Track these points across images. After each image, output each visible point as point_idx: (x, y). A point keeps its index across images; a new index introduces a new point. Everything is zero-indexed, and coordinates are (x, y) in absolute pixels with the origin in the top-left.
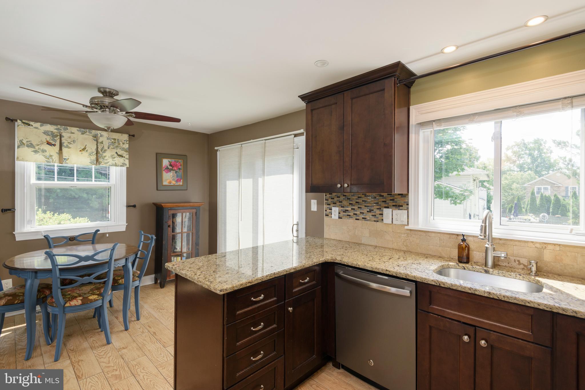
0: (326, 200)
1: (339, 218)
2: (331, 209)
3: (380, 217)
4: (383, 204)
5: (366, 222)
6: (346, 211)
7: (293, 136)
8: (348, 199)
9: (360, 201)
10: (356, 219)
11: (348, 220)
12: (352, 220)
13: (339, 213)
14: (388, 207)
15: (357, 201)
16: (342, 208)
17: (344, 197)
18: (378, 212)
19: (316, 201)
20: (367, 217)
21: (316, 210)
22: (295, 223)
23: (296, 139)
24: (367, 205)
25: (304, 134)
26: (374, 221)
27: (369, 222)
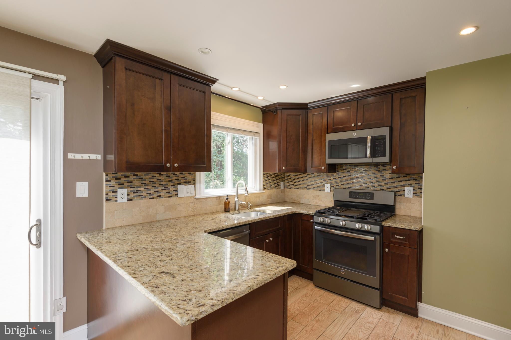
0: (106, 181)
1: (128, 200)
2: (117, 192)
3: (174, 193)
4: (177, 182)
5: (161, 199)
6: (137, 192)
7: (31, 76)
8: (139, 178)
9: (154, 180)
10: (150, 198)
11: (140, 201)
12: (146, 200)
13: (128, 195)
14: (180, 184)
15: (152, 180)
16: (132, 189)
17: (135, 177)
18: (172, 188)
19: (86, 184)
20: (161, 194)
21: (86, 195)
22: (35, 223)
23: (36, 84)
24: (162, 183)
25: (61, 83)
26: (169, 197)
27: (163, 199)
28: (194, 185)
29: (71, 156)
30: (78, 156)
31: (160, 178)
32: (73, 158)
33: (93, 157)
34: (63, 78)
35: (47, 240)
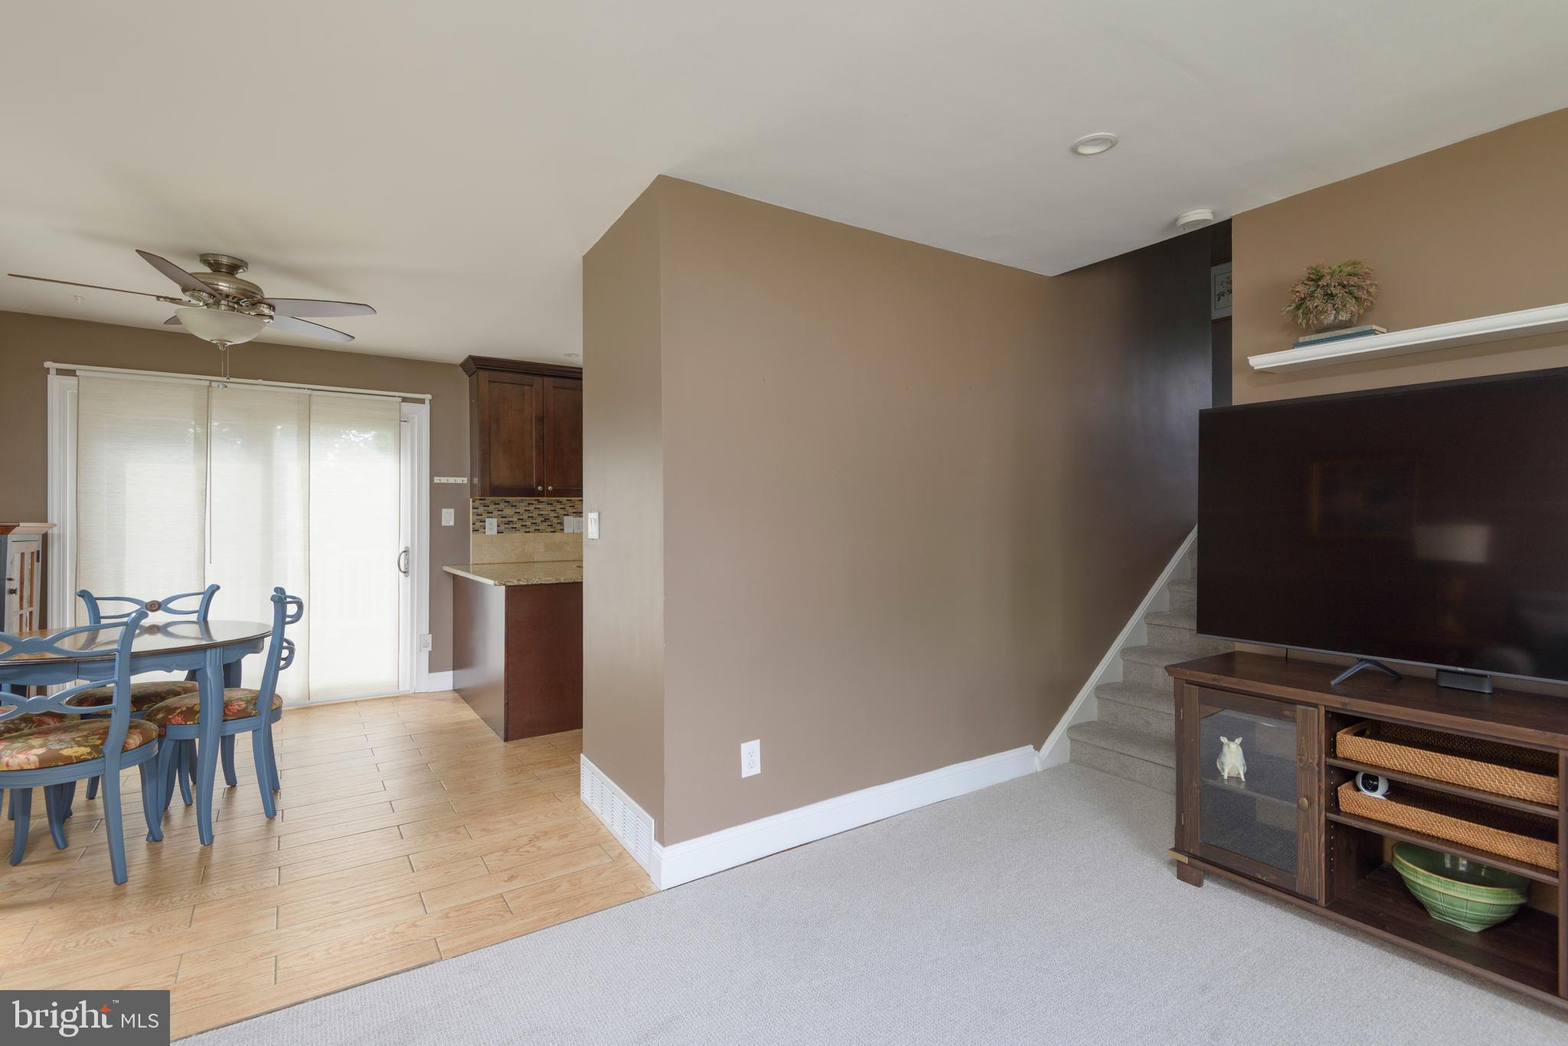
0: (473, 508)
1: (498, 533)
2: (485, 521)
3: (559, 527)
4: (562, 512)
5: (540, 534)
6: (509, 523)
7: (400, 399)
8: (512, 506)
9: (531, 508)
10: (525, 532)
11: (512, 535)
12: (520, 534)
13: (498, 526)
15: (528, 508)
16: (504, 519)
17: (506, 504)
18: (555, 521)
19: (452, 511)
20: (541, 528)
21: (452, 523)
22: (403, 550)
23: (406, 406)
24: (541, 513)
25: (427, 402)
26: (552, 532)
27: (544, 534)
29: (437, 480)
30: (444, 480)
31: (538, 506)
32: (438, 481)
33: (459, 480)
34: (428, 397)
35: (414, 568)
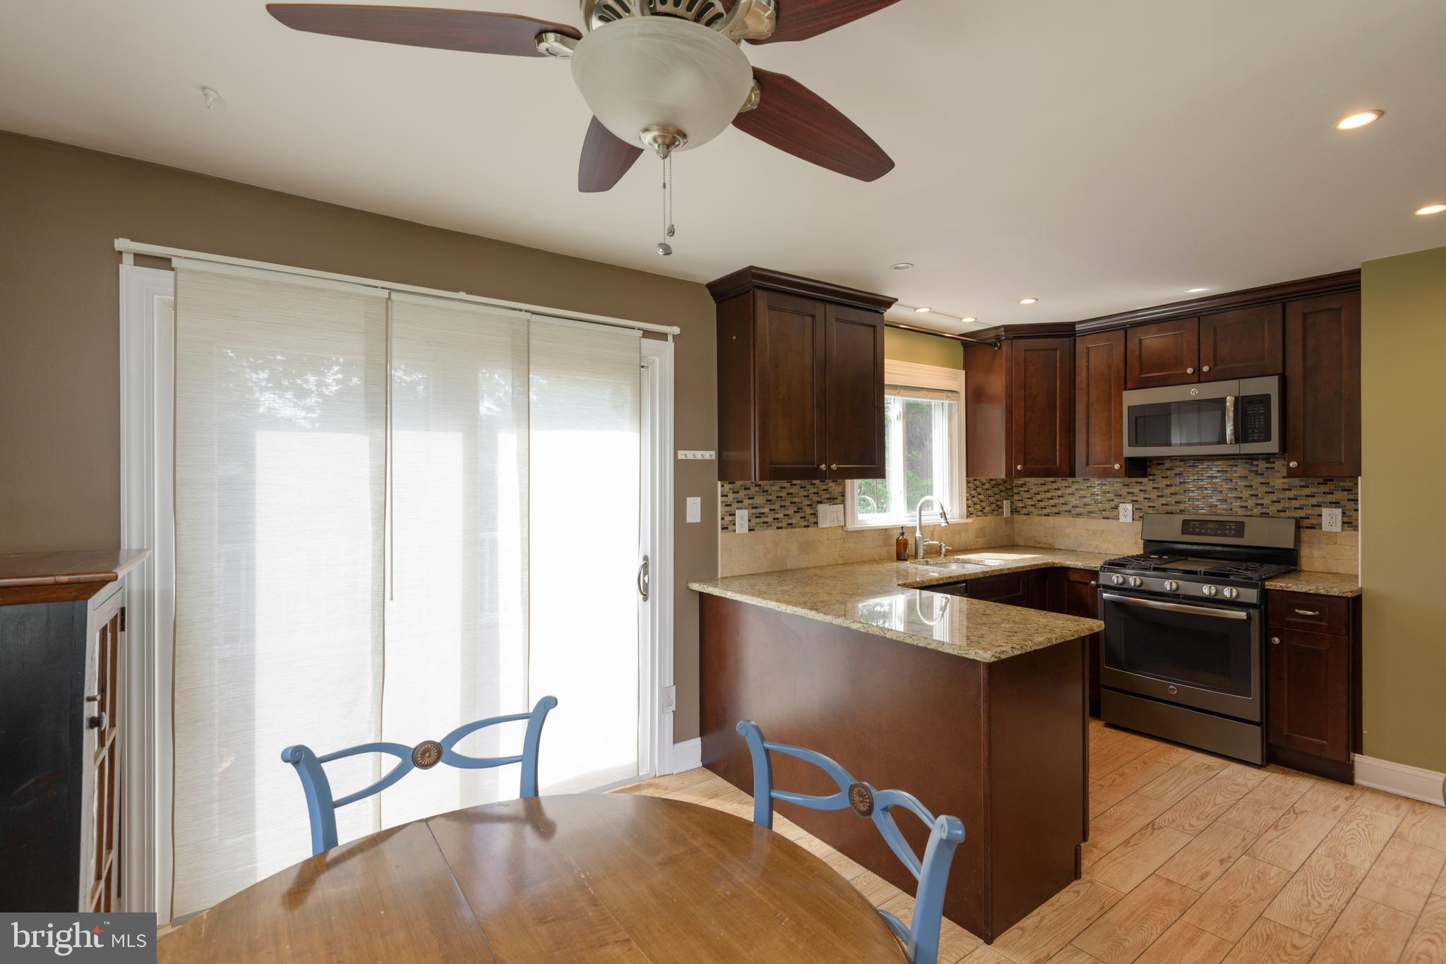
0: (722, 496)
1: (750, 530)
2: (734, 515)
3: (812, 520)
4: (816, 499)
5: (793, 530)
6: (760, 515)
7: (640, 333)
8: (763, 491)
9: (783, 494)
10: (778, 528)
11: (764, 532)
12: (772, 531)
13: (749, 521)
14: (820, 502)
15: (780, 494)
16: (754, 511)
17: (757, 489)
18: (809, 511)
19: (698, 500)
20: (794, 521)
21: (698, 519)
23: (648, 343)
24: (795, 500)
25: (672, 338)
26: (805, 526)
27: (797, 530)
28: (842, 505)
29: (682, 455)
30: (688, 455)
31: (791, 491)
32: (683, 457)
33: (697, 455)
34: (672, 330)
35: (655, 590)
